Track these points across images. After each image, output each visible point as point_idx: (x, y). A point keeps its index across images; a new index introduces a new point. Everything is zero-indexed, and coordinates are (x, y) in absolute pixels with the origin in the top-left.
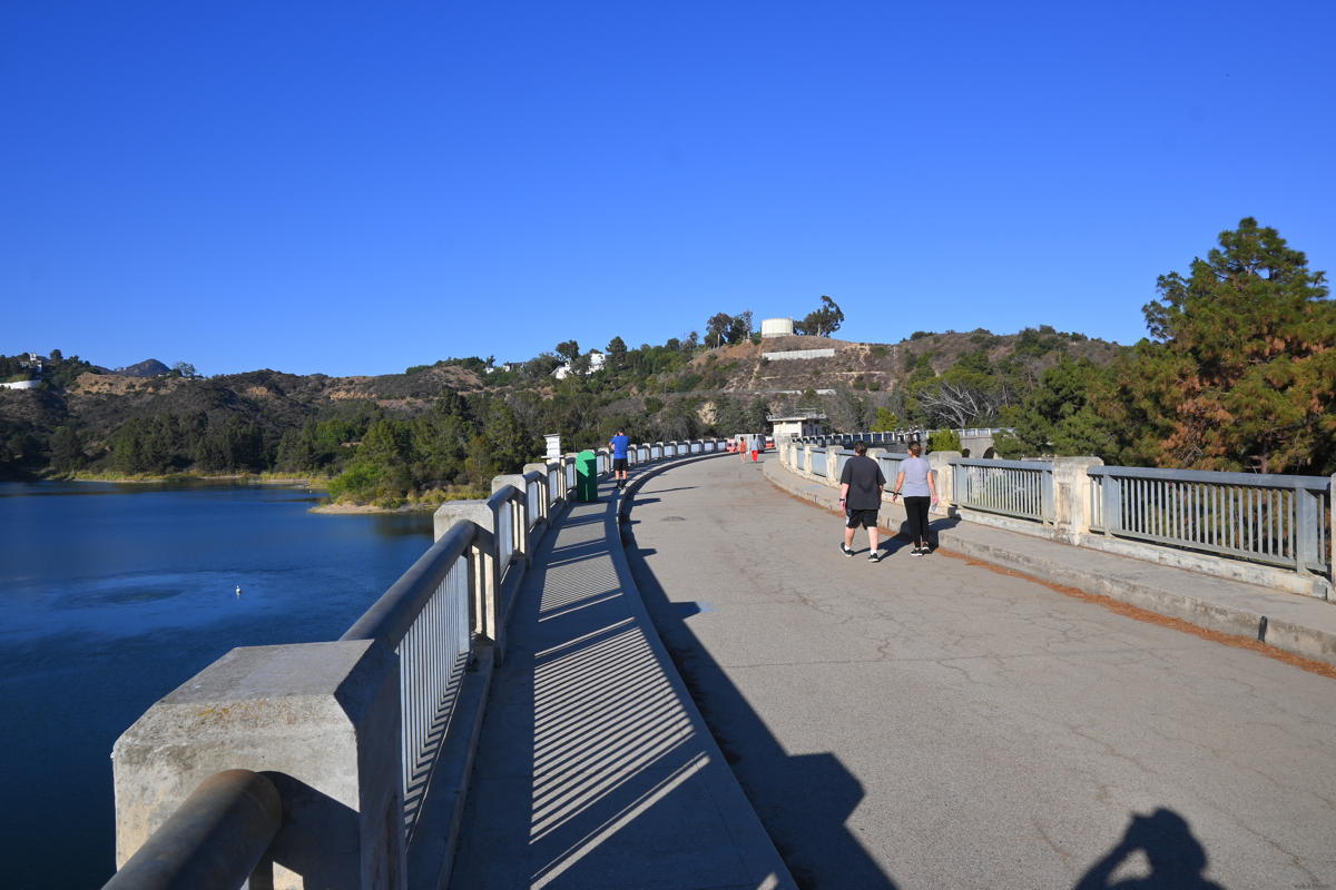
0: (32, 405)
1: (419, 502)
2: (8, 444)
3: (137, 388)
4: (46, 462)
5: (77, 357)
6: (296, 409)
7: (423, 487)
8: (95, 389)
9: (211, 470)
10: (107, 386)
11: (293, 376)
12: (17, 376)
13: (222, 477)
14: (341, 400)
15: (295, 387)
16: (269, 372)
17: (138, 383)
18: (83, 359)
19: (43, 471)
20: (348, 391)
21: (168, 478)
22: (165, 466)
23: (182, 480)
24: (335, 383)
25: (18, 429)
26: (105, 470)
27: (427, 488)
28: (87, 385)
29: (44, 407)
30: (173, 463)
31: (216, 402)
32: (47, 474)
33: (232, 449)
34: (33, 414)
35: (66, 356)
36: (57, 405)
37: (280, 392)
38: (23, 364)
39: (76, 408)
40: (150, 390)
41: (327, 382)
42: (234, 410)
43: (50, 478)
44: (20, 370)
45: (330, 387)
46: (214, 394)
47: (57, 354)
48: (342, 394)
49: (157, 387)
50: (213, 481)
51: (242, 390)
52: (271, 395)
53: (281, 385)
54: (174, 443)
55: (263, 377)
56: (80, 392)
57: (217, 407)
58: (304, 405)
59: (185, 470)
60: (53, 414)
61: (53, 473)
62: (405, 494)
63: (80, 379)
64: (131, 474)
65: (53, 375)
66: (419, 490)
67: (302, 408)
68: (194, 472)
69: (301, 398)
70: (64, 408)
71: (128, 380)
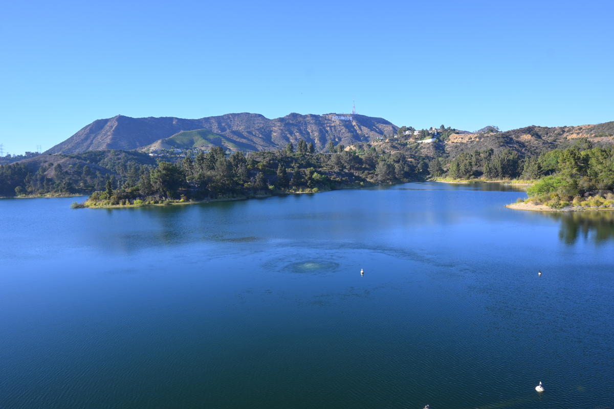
0: (431, 149)
1: (581, 205)
2: (419, 166)
3: (473, 139)
4: (429, 174)
5: (450, 127)
6: (547, 145)
7: (586, 194)
8: (455, 141)
9: (491, 178)
10: (460, 139)
11: (546, 128)
12: (427, 137)
13: (496, 181)
14: (573, 139)
15: (547, 134)
16: (534, 127)
17: (473, 137)
18: (452, 128)
19: (427, 177)
20: (578, 134)
21: (471, 182)
22: (470, 175)
23: (476, 182)
24: (571, 130)
25: (424, 159)
26: (447, 177)
27: (590, 195)
28: (454, 139)
29: (436, 150)
30: (474, 174)
31: (502, 144)
32: (427, 179)
33: (502, 167)
34: (431, 153)
35: (446, 127)
36: (441, 148)
37: (538, 137)
38: (430, 132)
39: (448, 150)
40: (477, 139)
41: (566, 130)
42: (511, 147)
43: (429, 180)
44: (429, 134)
45: (568, 132)
46: (501, 140)
47: (443, 127)
48: (574, 136)
49: (480, 138)
50: (491, 183)
51: (518, 137)
52: (533, 139)
53: (540, 133)
54: (476, 165)
55: (530, 130)
56: (450, 142)
57: (502, 146)
58: (550, 143)
59: (479, 178)
60: (439, 152)
61: (430, 178)
62: (571, 198)
63: (450, 137)
64: (455, 179)
65: (440, 136)
66: (583, 196)
67: (550, 145)
68: (483, 179)
69: (550, 139)
70: (443, 150)
71: (469, 136)
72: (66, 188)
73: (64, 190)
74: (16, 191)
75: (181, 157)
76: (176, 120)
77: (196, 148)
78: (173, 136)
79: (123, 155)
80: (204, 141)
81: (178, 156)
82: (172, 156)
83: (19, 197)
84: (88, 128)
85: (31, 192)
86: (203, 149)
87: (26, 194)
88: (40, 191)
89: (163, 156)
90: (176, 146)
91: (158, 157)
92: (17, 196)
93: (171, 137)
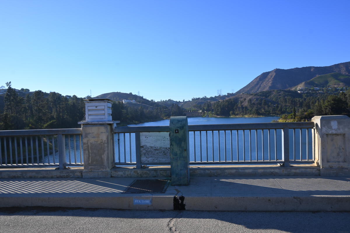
72: (256, 112)
73: (254, 113)
74: (230, 113)
75: (320, 93)
76: (314, 68)
77: (329, 86)
78: (313, 79)
79: (282, 93)
80: (336, 81)
81: (318, 92)
82: (314, 92)
83: (232, 116)
84: (259, 78)
85: (237, 114)
86: (335, 86)
87: (235, 115)
88: (241, 114)
89: (307, 92)
90: (315, 85)
91: (303, 93)
92: (231, 116)
93: (311, 80)
